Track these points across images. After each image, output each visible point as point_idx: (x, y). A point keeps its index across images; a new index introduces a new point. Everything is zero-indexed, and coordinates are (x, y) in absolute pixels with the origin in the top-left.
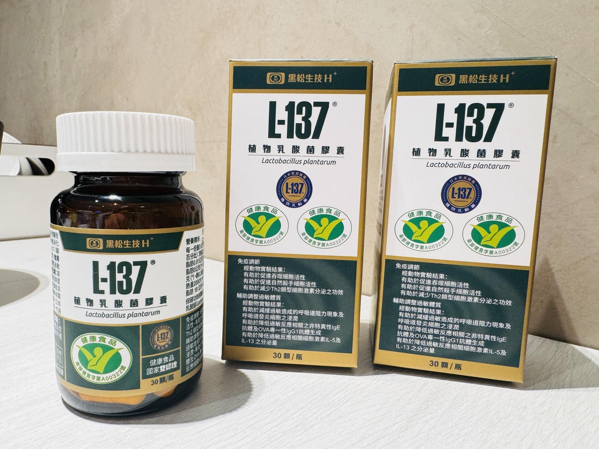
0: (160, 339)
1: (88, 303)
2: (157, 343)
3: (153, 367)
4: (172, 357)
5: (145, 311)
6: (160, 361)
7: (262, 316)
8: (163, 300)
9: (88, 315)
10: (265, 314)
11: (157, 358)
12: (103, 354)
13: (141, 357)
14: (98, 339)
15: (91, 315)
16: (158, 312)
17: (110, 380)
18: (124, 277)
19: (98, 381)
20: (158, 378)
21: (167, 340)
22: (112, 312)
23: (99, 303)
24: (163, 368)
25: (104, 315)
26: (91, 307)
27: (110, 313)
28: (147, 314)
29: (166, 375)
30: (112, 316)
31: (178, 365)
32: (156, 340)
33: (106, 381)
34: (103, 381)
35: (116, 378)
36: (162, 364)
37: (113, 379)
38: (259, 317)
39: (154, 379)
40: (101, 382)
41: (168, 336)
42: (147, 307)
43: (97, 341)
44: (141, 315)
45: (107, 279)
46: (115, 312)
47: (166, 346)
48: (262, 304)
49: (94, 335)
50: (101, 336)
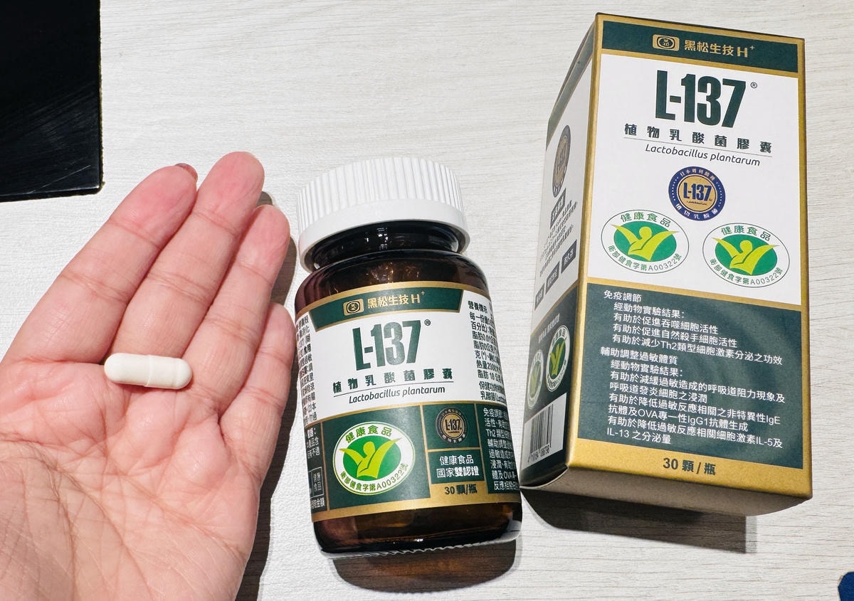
0: (450, 428)
1: (350, 385)
2: (447, 432)
3: (445, 467)
4: (470, 460)
5: (425, 386)
6: (453, 460)
7: (644, 390)
8: (448, 373)
9: (352, 401)
10: (650, 386)
11: (449, 454)
12: (376, 450)
13: (427, 451)
14: (367, 431)
15: (356, 399)
16: (442, 389)
17: (388, 487)
18: (393, 342)
19: (372, 492)
20: (455, 485)
21: (460, 431)
22: (382, 390)
23: (365, 380)
24: (459, 472)
25: (372, 396)
26: (355, 390)
27: (379, 391)
28: (428, 391)
29: (465, 484)
30: (382, 395)
31: (480, 471)
32: (445, 430)
33: (383, 489)
34: (380, 490)
35: (396, 483)
36: (458, 465)
37: (393, 484)
38: (639, 390)
39: (449, 485)
40: (376, 491)
41: (461, 426)
42: (427, 381)
43: (367, 434)
44: (421, 391)
45: (372, 347)
46: (386, 389)
47: (460, 440)
48: (645, 368)
49: (361, 427)
50: (371, 425)
